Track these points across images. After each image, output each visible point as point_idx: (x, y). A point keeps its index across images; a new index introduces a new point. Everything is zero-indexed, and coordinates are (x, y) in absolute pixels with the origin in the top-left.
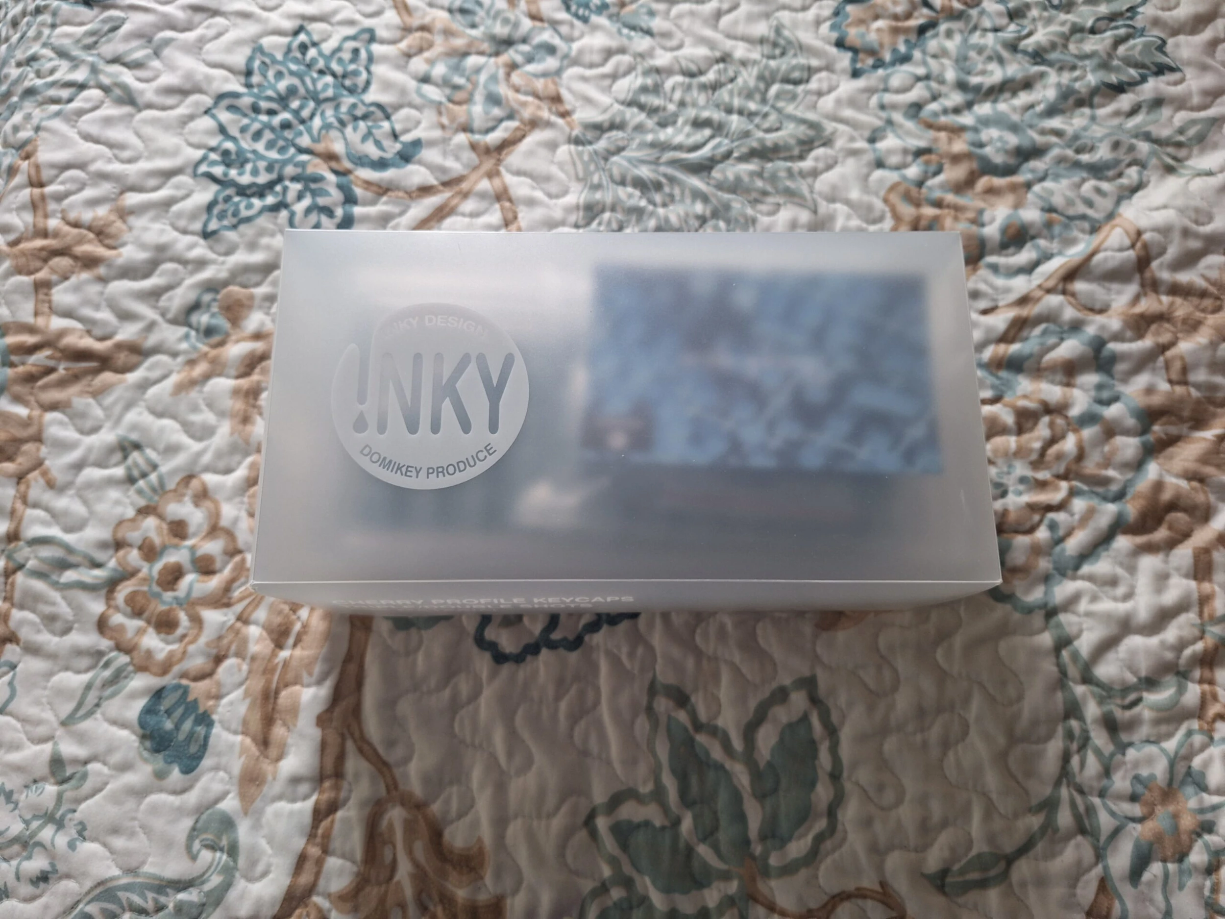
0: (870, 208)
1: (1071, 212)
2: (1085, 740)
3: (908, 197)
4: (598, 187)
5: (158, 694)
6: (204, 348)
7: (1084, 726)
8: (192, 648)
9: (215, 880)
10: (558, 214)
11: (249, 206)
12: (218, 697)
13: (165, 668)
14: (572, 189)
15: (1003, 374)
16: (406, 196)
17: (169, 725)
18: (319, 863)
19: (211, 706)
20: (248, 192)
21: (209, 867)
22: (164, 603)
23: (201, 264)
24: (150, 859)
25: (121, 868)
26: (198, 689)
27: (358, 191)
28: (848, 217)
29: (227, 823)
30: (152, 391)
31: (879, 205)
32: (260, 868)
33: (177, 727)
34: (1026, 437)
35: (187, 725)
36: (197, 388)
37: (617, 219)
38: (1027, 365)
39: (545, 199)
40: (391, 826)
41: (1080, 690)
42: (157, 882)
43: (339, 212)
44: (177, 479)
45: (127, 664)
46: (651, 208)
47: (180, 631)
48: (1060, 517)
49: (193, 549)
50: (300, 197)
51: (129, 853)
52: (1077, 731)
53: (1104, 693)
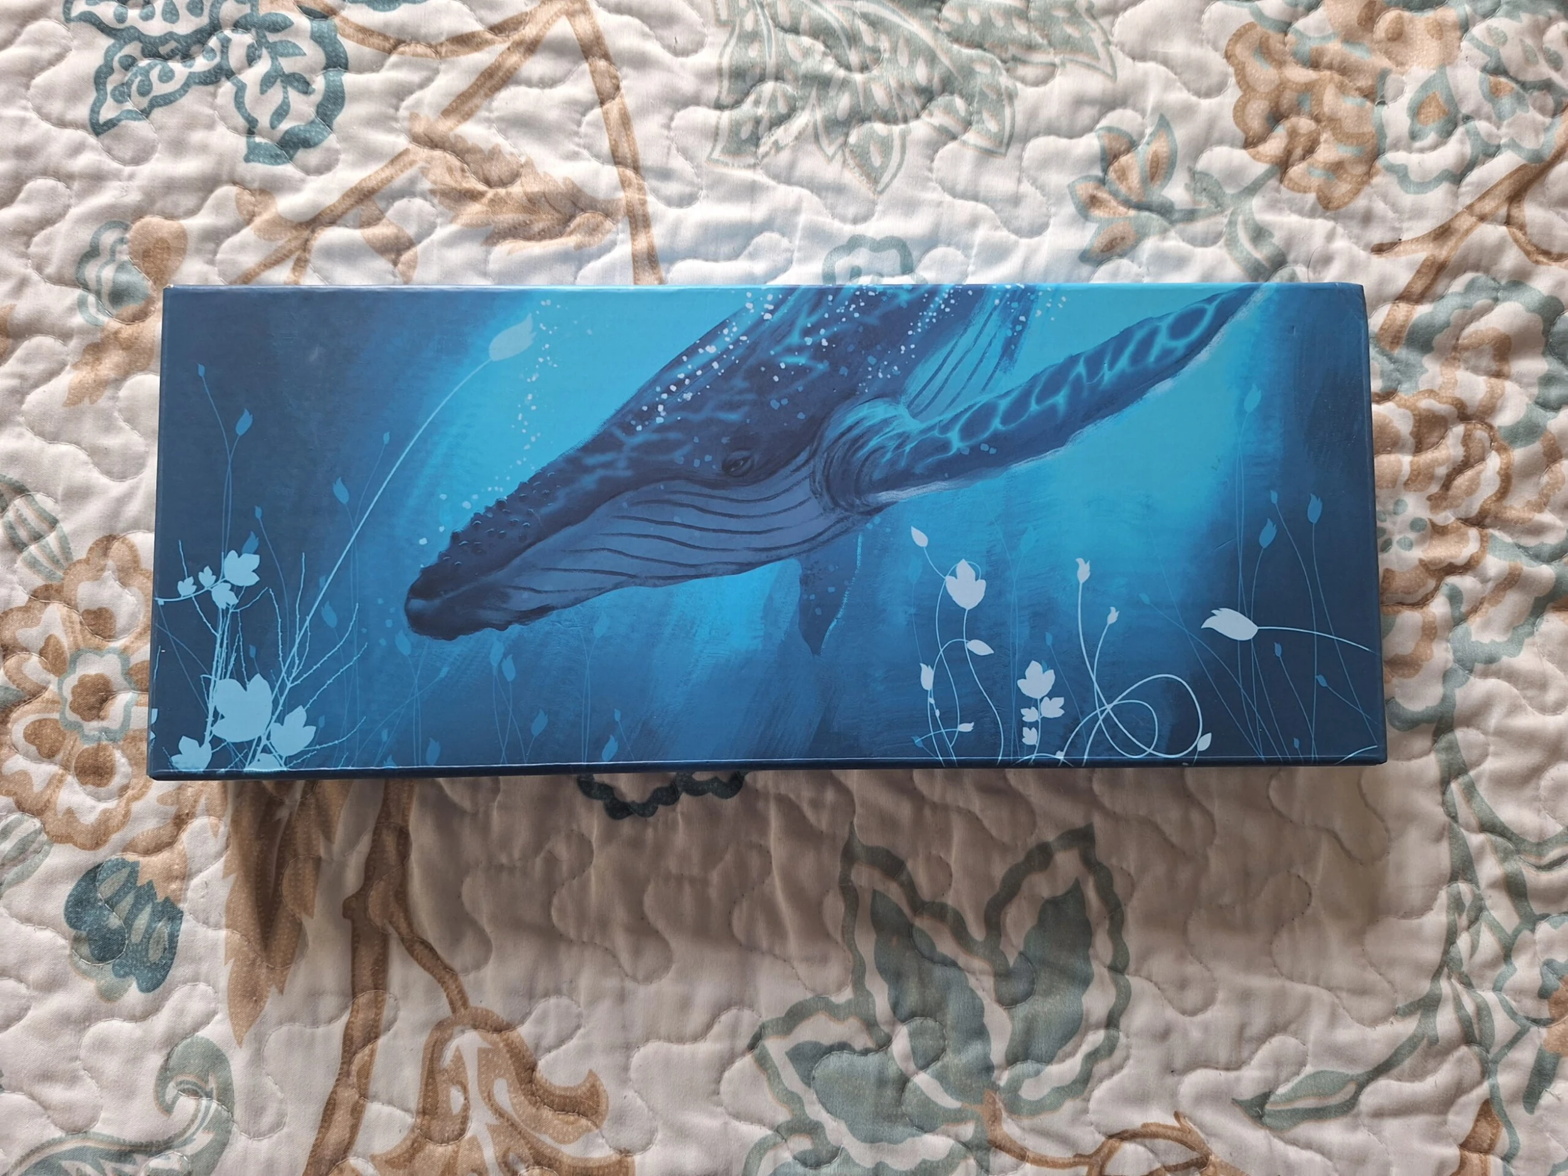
0: (1201, 69)
1: (1530, 76)
2: (1478, 911)
3: (1264, 50)
4: (751, 37)
5: (92, 875)
6: (114, 324)
7: (1477, 892)
8: (136, 806)
9: (202, 1139)
10: (687, 85)
11: (166, 77)
12: (185, 876)
13: (98, 837)
14: (709, 40)
15: (1401, 352)
16: (429, 51)
17: (114, 921)
18: (357, 1112)
19: (174, 891)
20: (163, 50)
21: (193, 1121)
22: (86, 738)
23: (96, 179)
24: (103, 1115)
25: (62, 1128)
26: (152, 865)
27: (350, 46)
28: (1167, 86)
29: (215, 1058)
30: (34, 398)
31: (1216, 61)
32: (267, 1120)
33: (129, 922)
34: (1427, 457)
35: (143, 920)
36: (108, 393)
37: (785, 95)
38: (1438, 339)
39: (666, 56)
40: (459, 1059)
41: (1476, 839)
42: (117, 1148)
43: (319, 83)
44: (89, 542)
45: (37, 832)
46: (841, 73)
47: (117, 781)
48: (1466, 583)
49: (124, 653)
50: (251, 59)
51: (69, 1108)
52: (1468, 899)
53: (1511, 846)
